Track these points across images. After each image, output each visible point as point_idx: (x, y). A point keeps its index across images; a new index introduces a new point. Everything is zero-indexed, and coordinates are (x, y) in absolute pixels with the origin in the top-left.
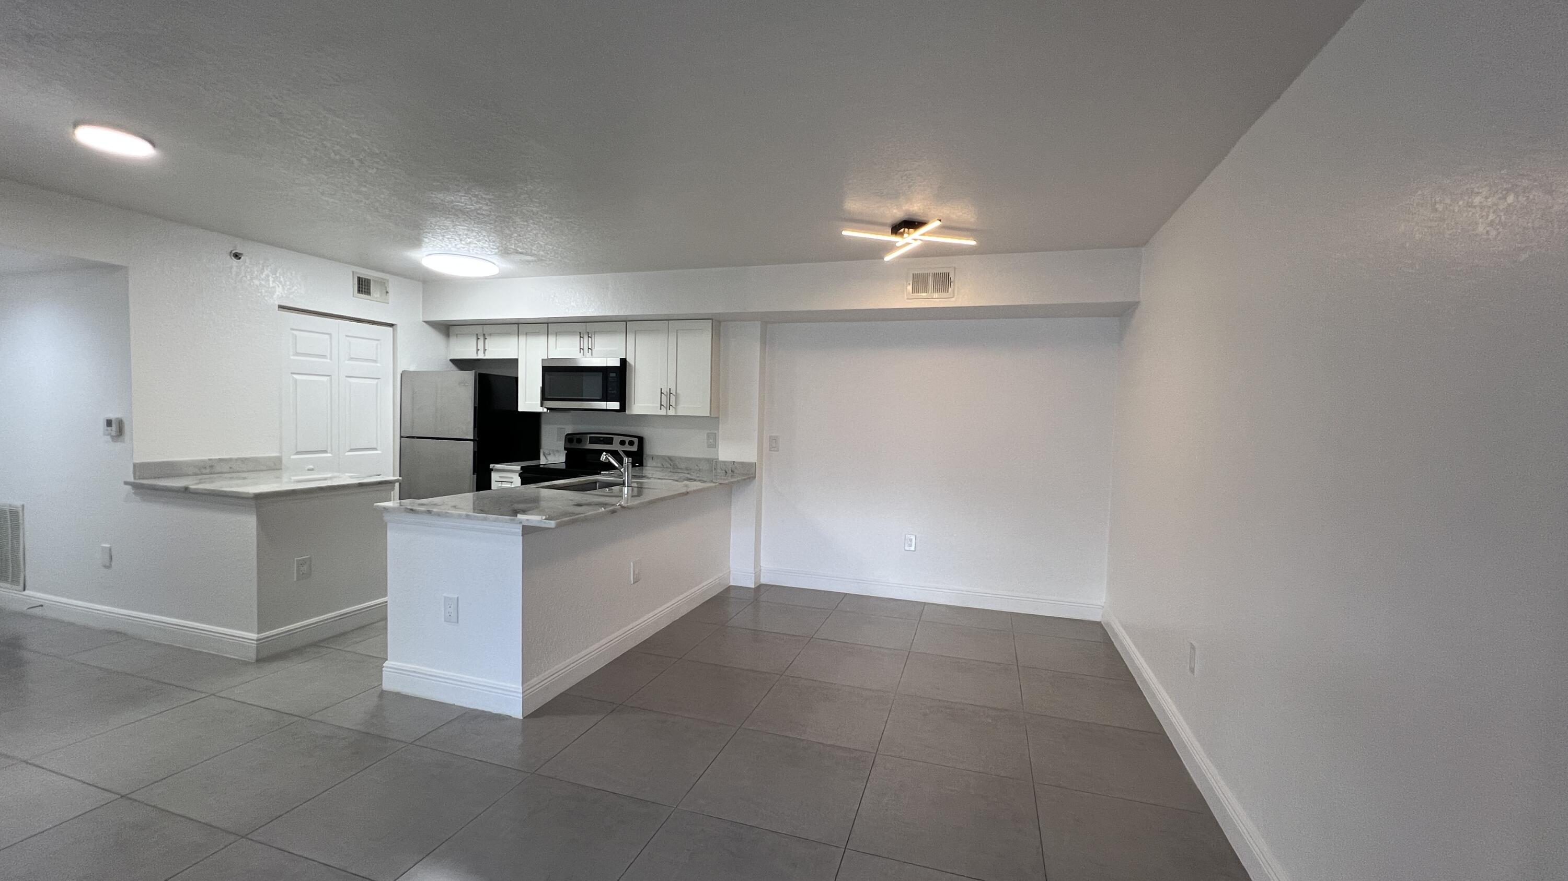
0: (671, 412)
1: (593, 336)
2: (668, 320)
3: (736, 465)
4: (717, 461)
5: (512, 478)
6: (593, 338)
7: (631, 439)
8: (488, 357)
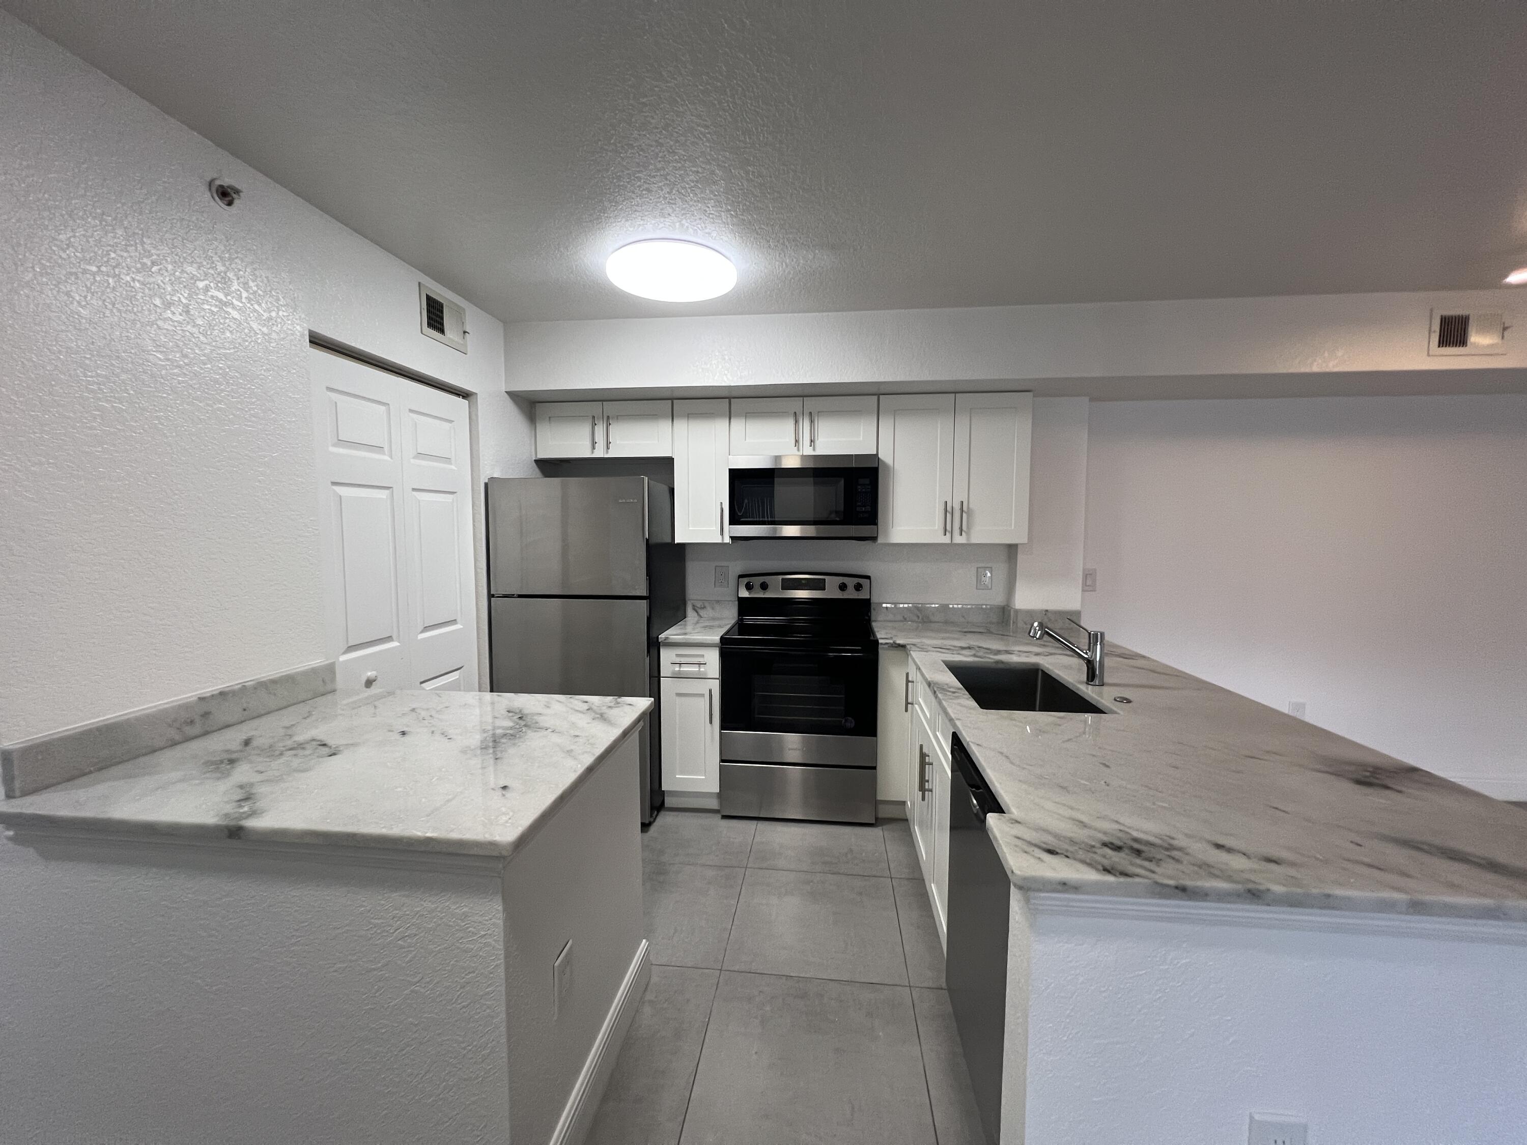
0: (959, 539)
1: (817, 420)
2: (955, 393)
3: (1049, 614)
5: (703, 656)
7: (856, 580)
8: (612, 454)
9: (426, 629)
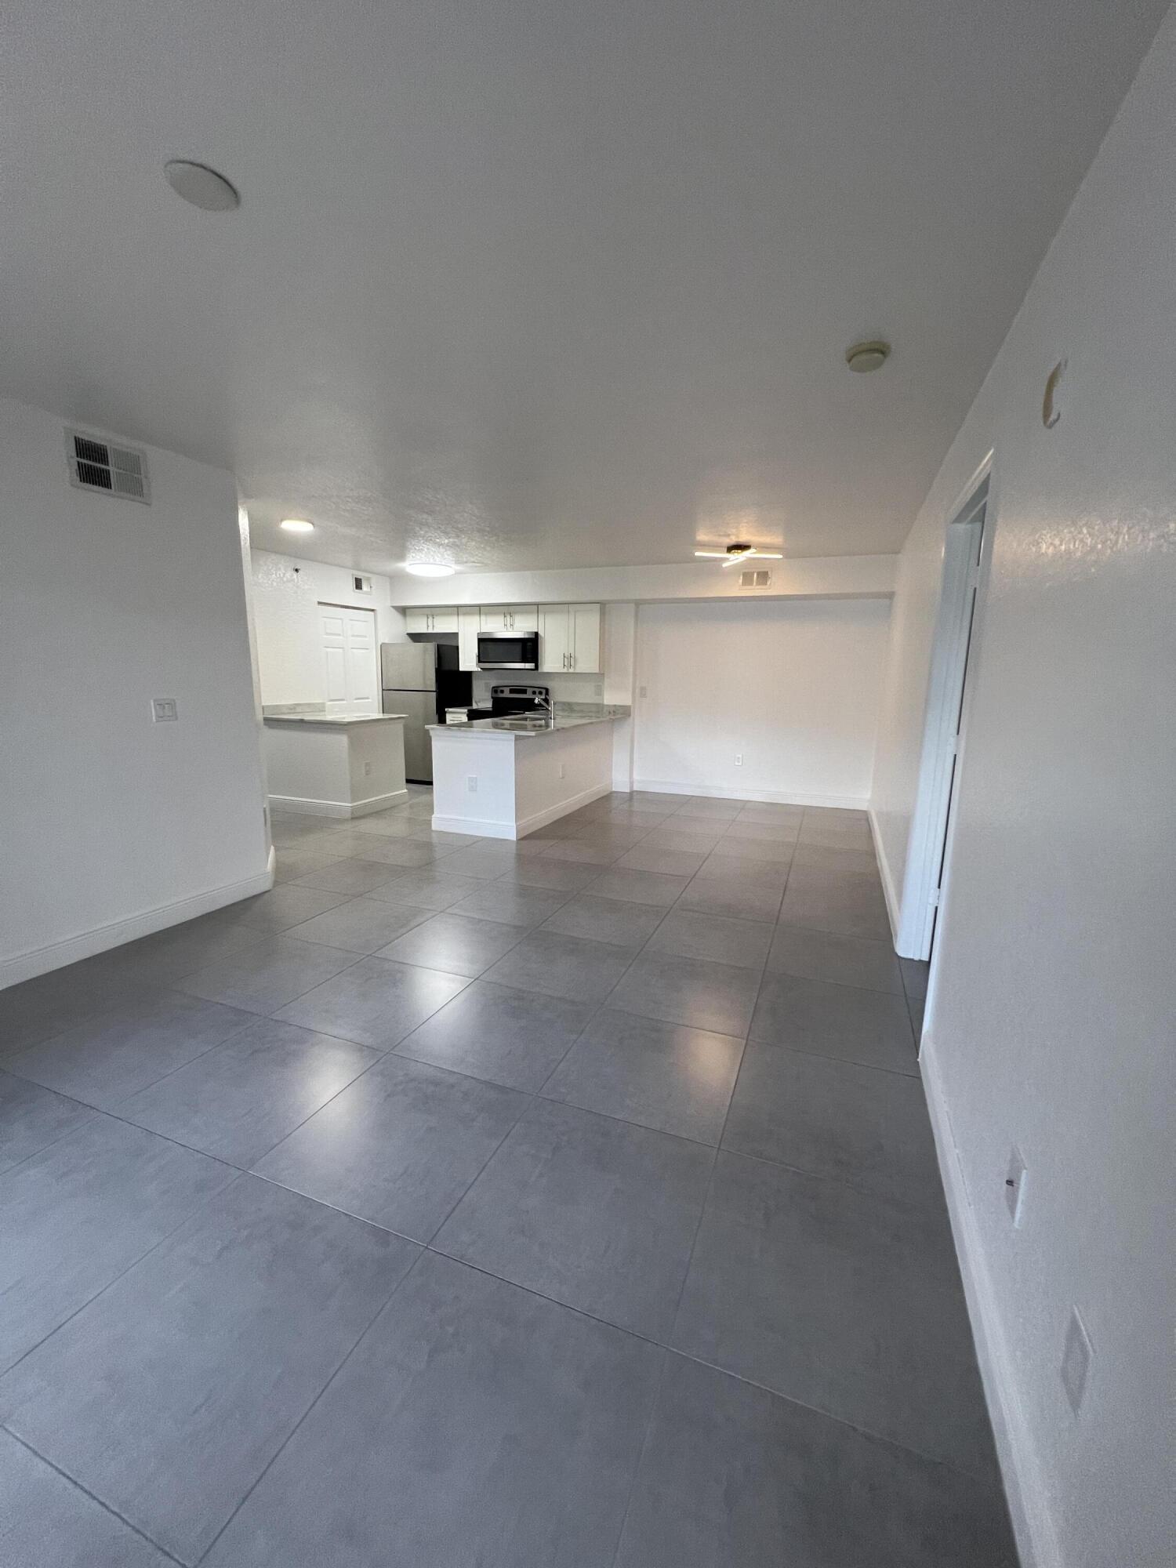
0: (571, 670)
2: (569, 603)
3: (616, 707)
4: (603, 705)
6: (513, 617)
7: (540, 690)
8: (435, 631)
9: (356, 699)
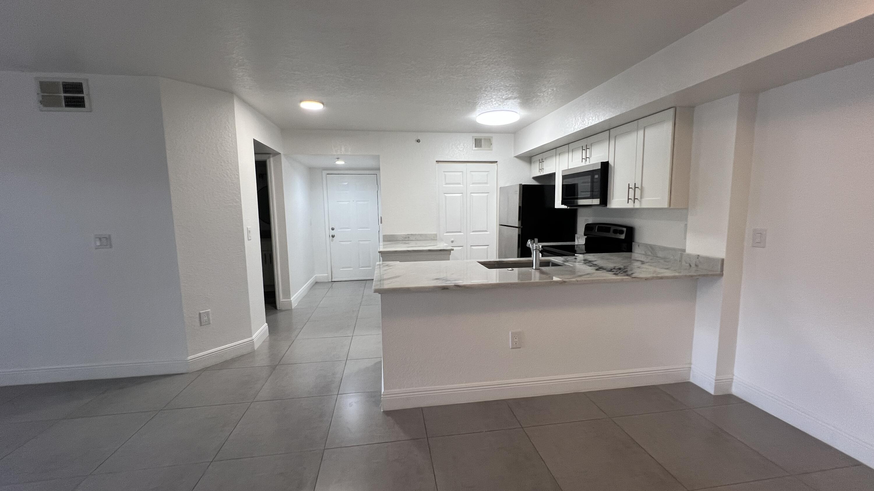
0: (637, 205)
1: (590, 148)
2: (637, 120)
4: (684, 253)
6: (590, 149)
7: (621, 229)
8: (544, 173)
9: (473, 232)
